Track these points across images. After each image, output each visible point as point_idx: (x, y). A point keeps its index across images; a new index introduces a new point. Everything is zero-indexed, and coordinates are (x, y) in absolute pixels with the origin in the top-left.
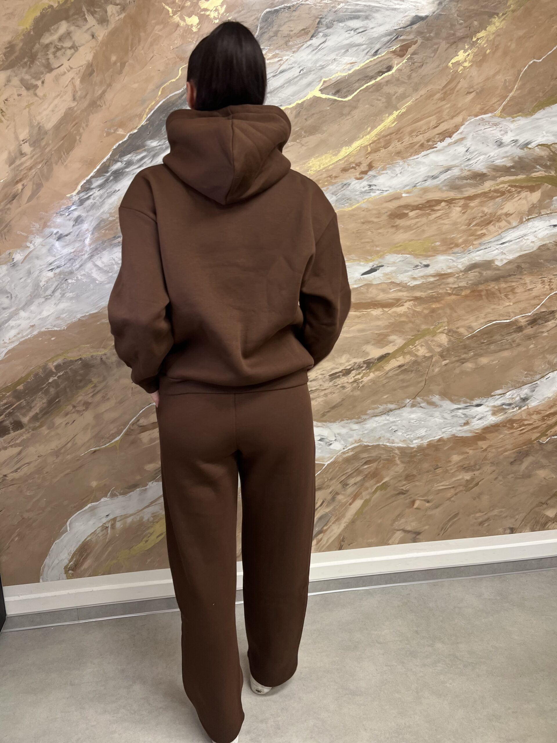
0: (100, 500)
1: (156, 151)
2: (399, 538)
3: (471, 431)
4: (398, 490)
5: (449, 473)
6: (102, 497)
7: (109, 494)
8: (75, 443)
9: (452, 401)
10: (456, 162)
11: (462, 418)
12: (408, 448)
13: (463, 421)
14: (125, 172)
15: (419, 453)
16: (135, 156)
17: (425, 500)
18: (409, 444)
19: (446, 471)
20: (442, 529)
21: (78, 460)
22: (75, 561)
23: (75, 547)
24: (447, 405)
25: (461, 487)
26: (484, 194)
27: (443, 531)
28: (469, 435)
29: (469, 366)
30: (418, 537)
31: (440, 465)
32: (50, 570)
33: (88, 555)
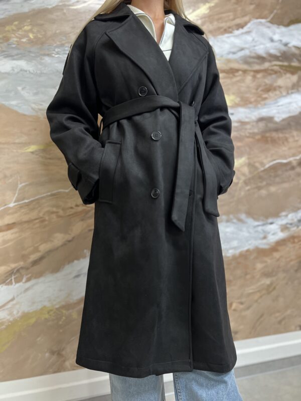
5: (255, 279)
9: (256, 219)
10: (247, 46)
15: (233, 261)
17: (240, 302)
20: (253, 327)
24: (251, 222)
25: (264, 291)
26: (265, 71)
27: (254, 330)
28: (266, 247)
29: (263, 192)
31: (248, 272)
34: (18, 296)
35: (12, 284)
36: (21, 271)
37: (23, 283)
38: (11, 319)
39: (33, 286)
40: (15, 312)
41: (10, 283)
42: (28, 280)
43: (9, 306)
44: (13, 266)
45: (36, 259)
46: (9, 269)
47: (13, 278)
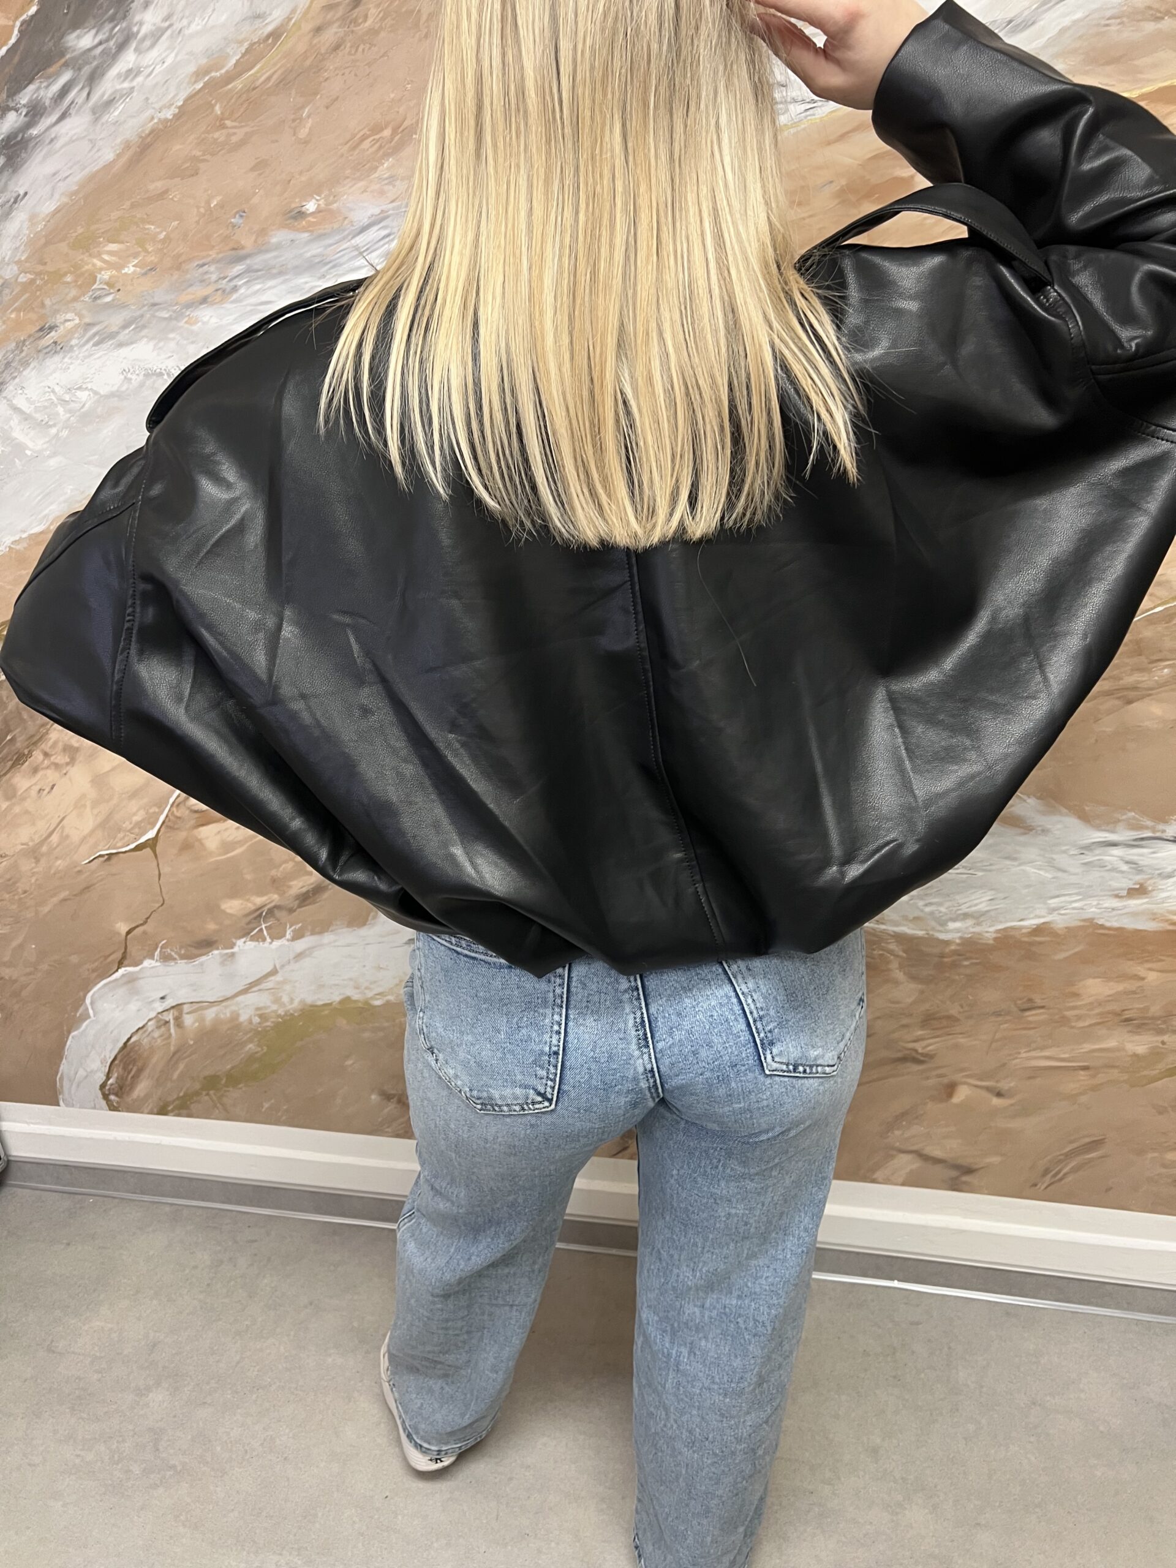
0: (141, 962)
1: (95, 63)
2: (908, 1170)
3: (1155, 914)
4: (899, 1051)
5: (1073, 1027)
6: (145, 958)
7: (157, 953)
8: (64, 834)
9: (1085, 818)
11: (1122, 872)
12: (931, 940)
13: (1124, 883)
14: (31, 139)
15: (967, 959)
16: (47, 87)
17: (988, 1089)
18: (933, 929)
19: (1064, 1021)
20: (1046, 1172)
21: (79, 872)
22: (117, 1078)
23: (111, 1052)
24: (1070, 829)
25: (1116, 1071)
27: (1048, 1179)
28: (1148, 926)
29: (1156, 710)
30: (964, 1178)
31: (1039, 1002)
32: (74, 1086)
33: (140, 1071)
34: (283, 966)
35: (264, 940)
36: (276, 912)
37: (288, 940)
38: (281, 1012)
39: (311, 949)
40: (285, 999)
41: (259, 937)
42: (298, 936)
43: (269, 984)
44: (259, 901)
45: (304, 890)
46: (252, 907)
47: (263, 926)
